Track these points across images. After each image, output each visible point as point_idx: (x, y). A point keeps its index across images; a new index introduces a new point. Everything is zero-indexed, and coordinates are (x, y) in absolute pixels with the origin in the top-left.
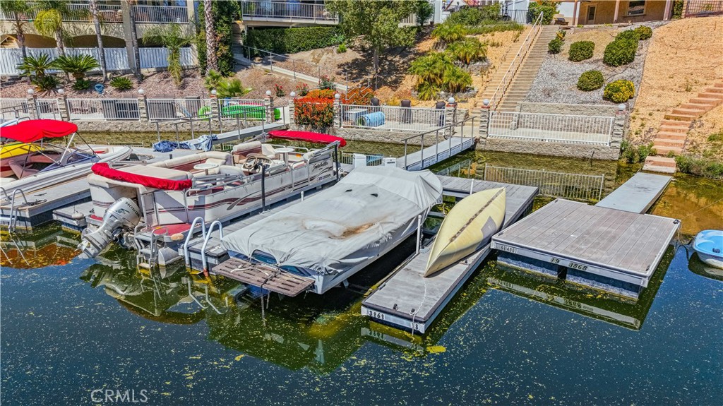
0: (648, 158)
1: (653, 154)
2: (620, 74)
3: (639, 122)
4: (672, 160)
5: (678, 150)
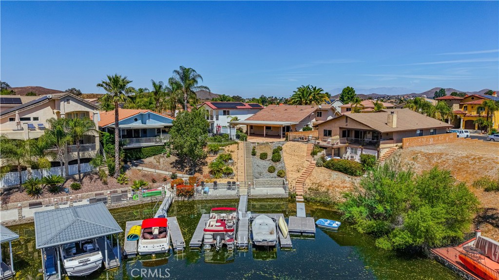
0: (296, 197)
1: (297, 195)
2: (278, 166)
3: (290, 185)
4: (302, 197)
5: (303, 193)
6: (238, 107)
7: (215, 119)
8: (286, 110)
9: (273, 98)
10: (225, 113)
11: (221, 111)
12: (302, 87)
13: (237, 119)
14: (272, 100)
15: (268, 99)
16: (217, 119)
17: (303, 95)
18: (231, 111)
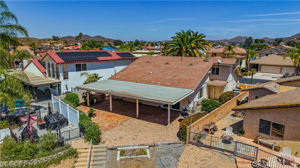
6: (101, 58)
7: (61, 78)
8: (167, 63)
9: (144, 42)
10: (78, 68)
11: (73, 65)
12: (182, 32)
13: (96, 77)
14: (143, 43)
15: (140, 42)
16: (66, 78)
17: (183, 41)
18: (88, 64)
